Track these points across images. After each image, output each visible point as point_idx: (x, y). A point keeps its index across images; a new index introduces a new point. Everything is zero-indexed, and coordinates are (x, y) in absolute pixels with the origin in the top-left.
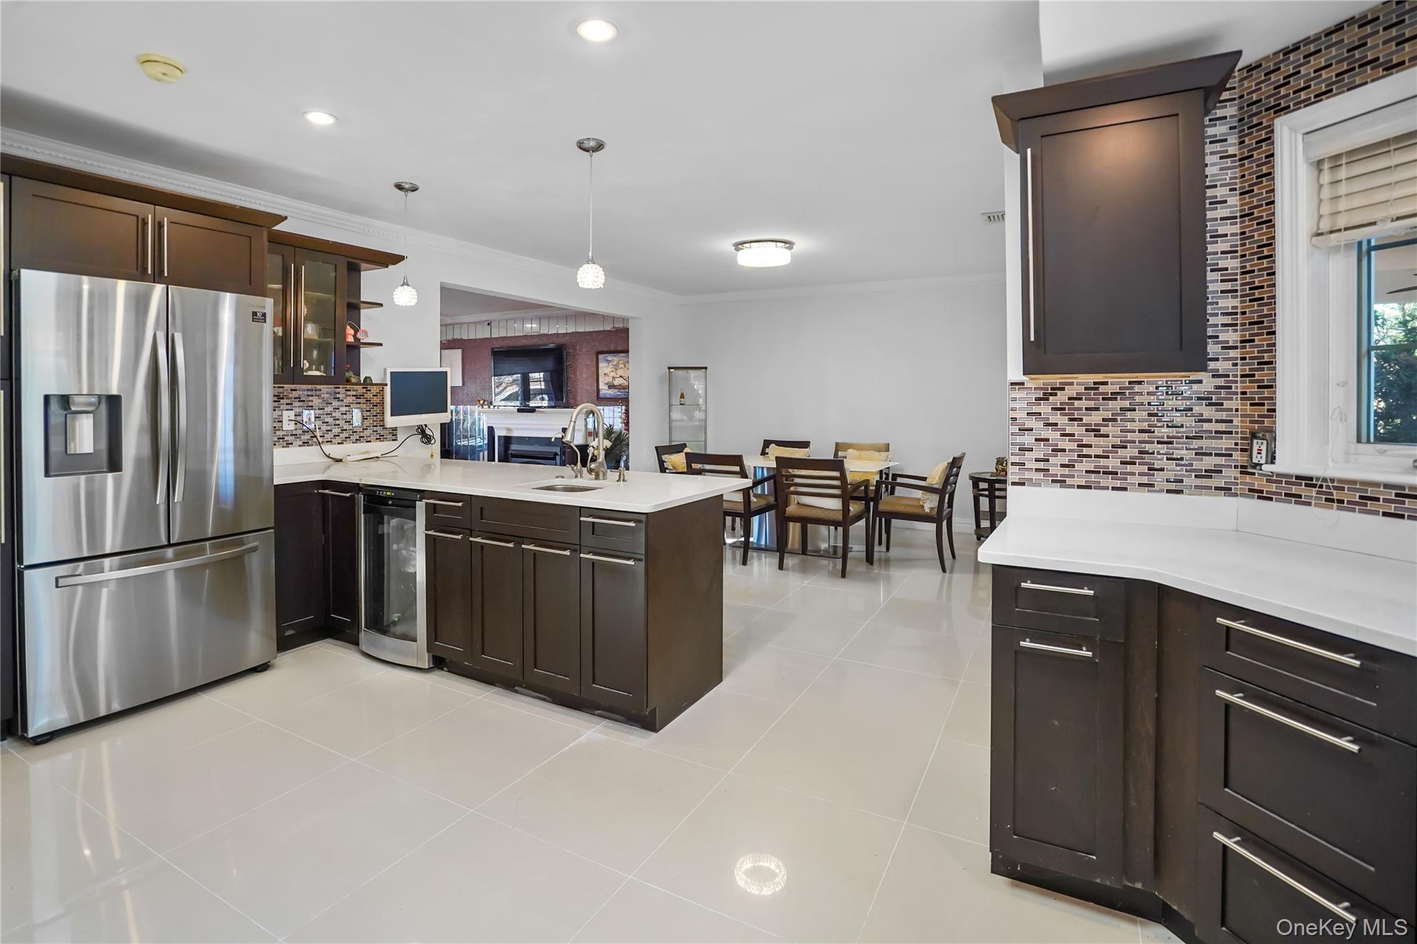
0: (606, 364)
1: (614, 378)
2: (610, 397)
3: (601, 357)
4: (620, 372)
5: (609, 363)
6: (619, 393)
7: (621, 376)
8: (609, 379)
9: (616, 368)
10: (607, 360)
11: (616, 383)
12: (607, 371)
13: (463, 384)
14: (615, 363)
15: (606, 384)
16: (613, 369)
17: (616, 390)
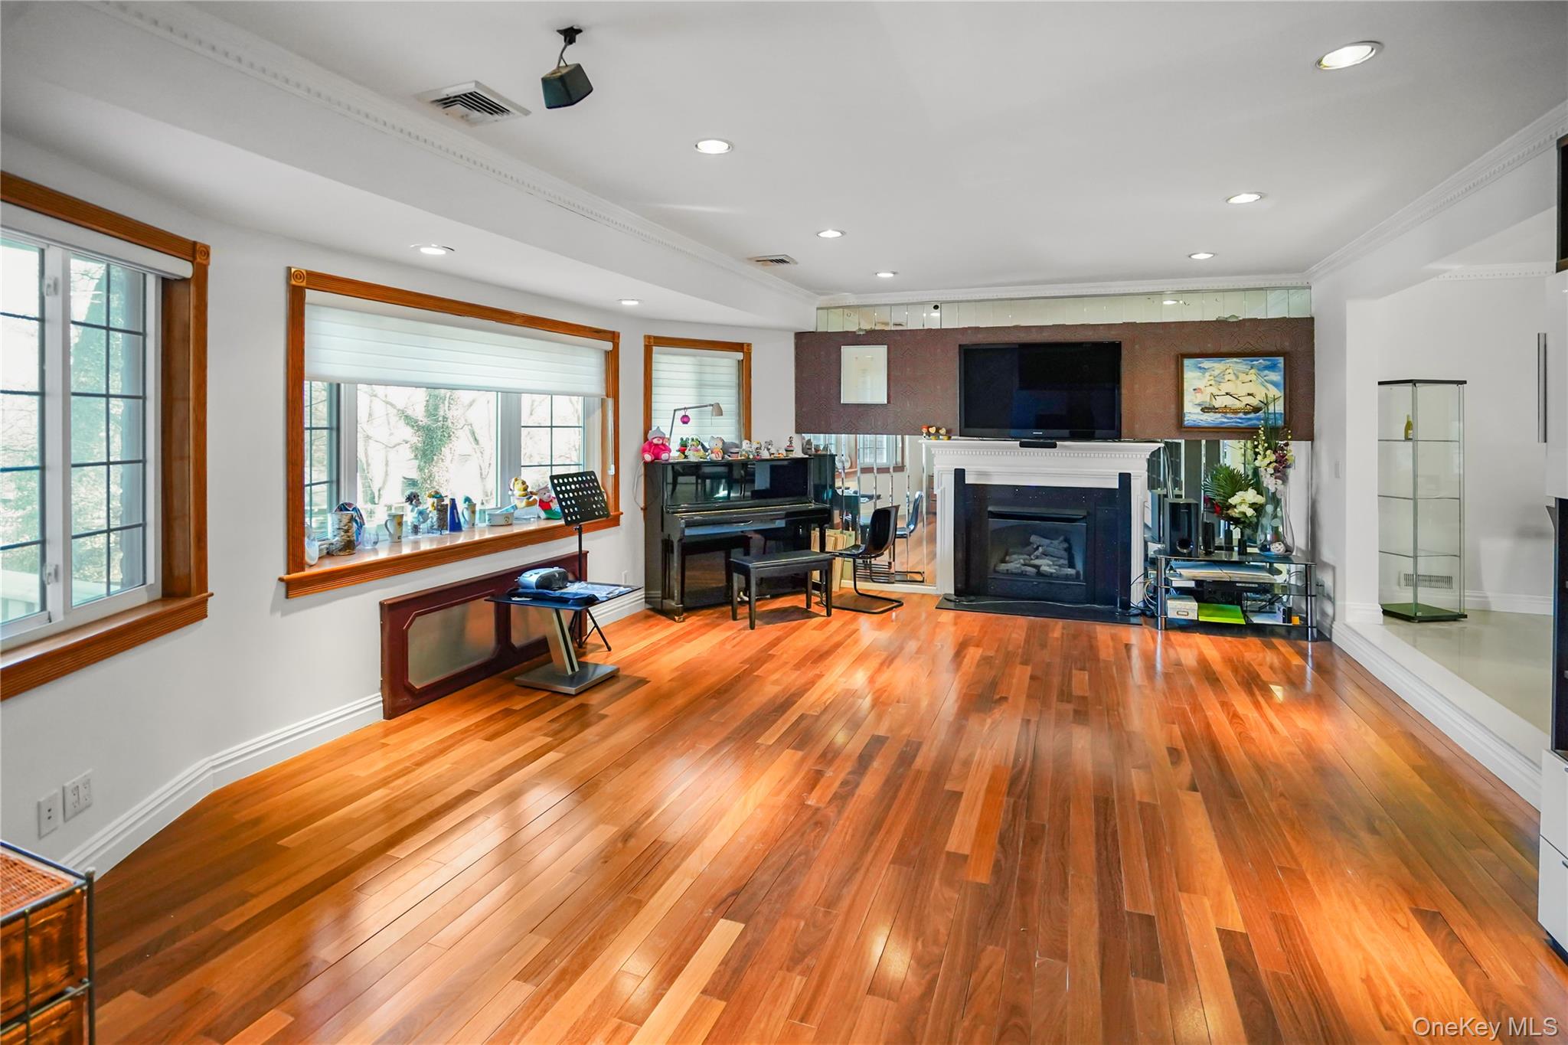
0: (1198, 374)
1: (1214, 396)
2: (1207, 425)
3: (1187, 362)
4: (1226, 387)
5: (1204, 373)
6: (1226, 420)
7: (1227, 394)
8: (1200, 398)
9: (1219, 380)
10: (1200, 368)
11: (1219, 403)
12: (1200, 384)
13: (889, 401)
14: (1216, 372)
15: (1199, 405)
16: (1212, 382)
17: (1219, 415)
